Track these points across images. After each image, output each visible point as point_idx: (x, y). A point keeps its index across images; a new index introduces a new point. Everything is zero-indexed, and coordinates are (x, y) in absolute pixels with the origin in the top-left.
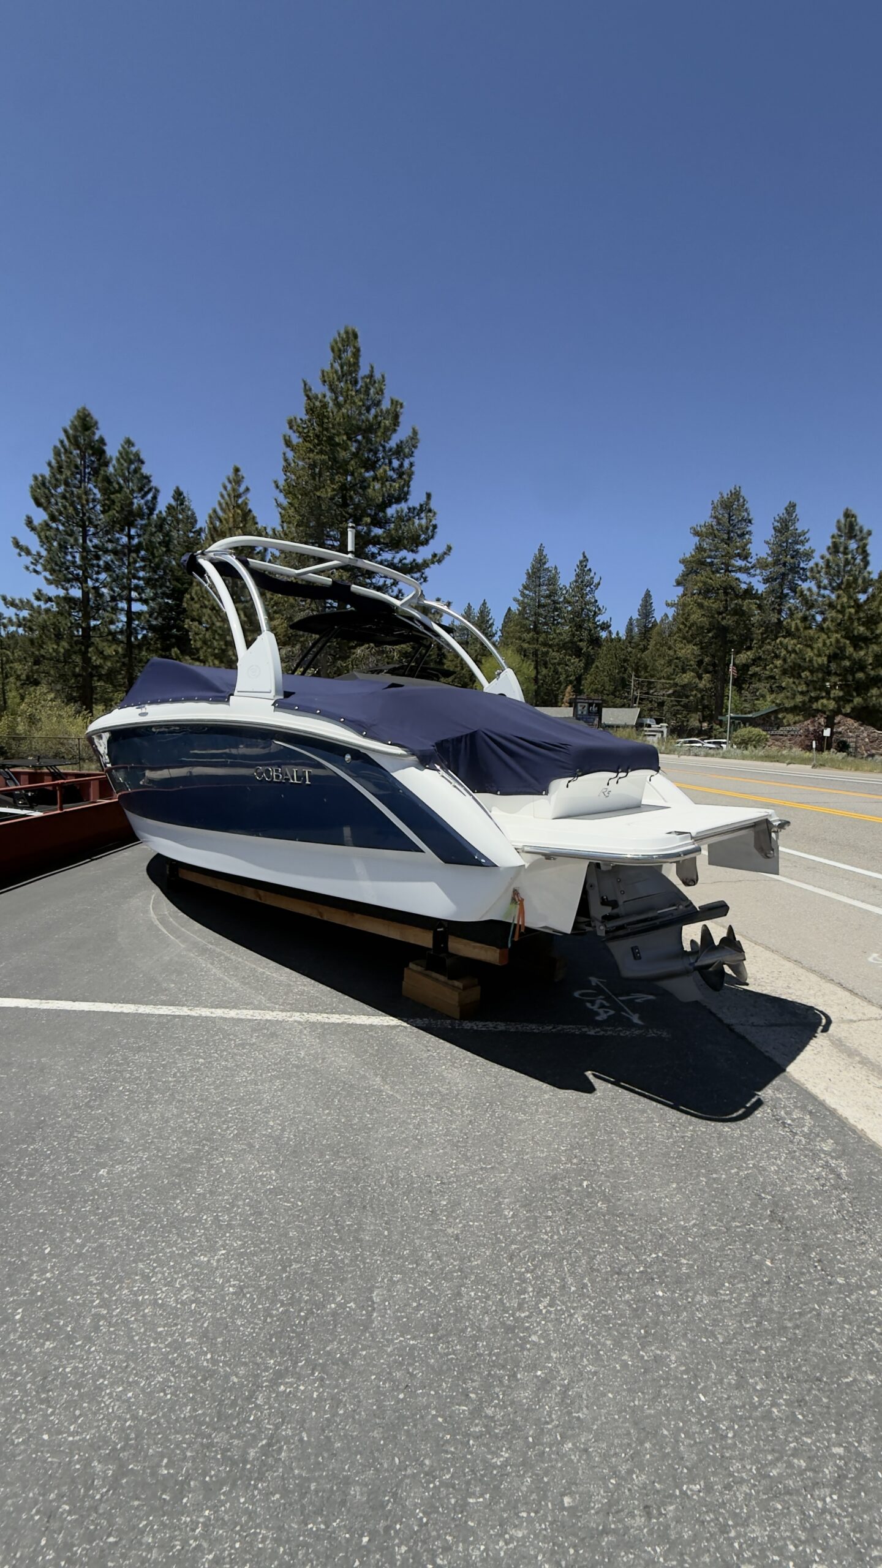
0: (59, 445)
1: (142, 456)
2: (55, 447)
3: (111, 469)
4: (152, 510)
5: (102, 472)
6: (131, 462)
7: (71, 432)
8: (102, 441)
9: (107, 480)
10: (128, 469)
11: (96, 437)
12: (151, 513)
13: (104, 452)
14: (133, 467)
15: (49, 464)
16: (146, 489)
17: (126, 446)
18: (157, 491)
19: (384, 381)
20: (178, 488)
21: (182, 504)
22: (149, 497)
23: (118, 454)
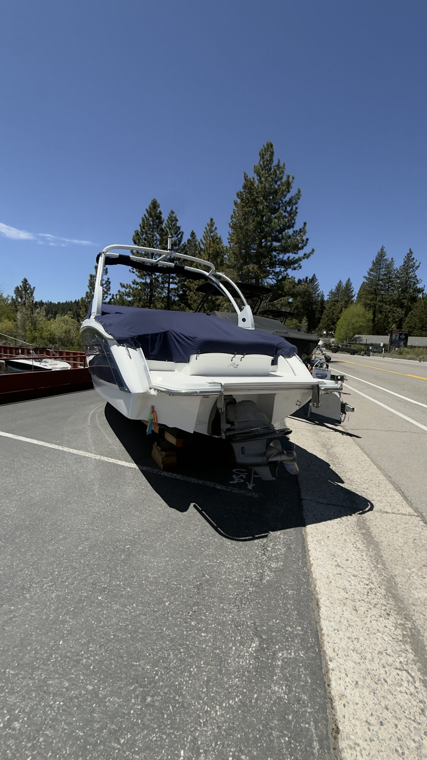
0: (144, 217)
1: (177, 218)
3: (164, 226)
5: (160, 227)
6: (172, 221)
7: (149, 210)
9: (162, 230)
10: (171, 224)
11: (158, 212)
12: (180, 244)
13: (160, 217)
15: (140, 225)
16: (178, 233)
17: (171, 214)
18: (183, 233)
19: (284, 167)
20: (193, 231)
21: (194, 238)
22: (179, 236)
23: (167, 218)
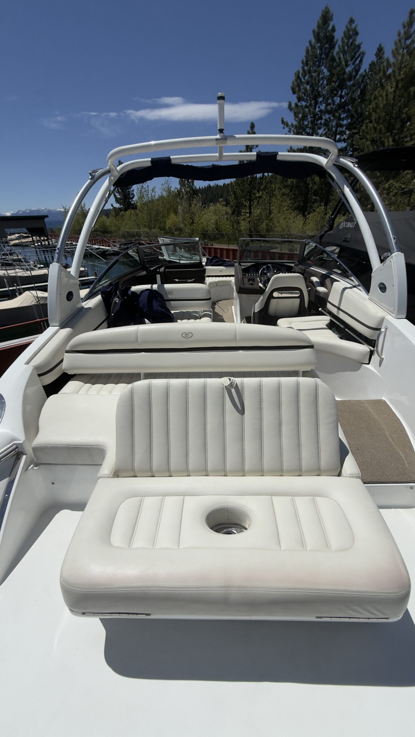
0: (308, 45)
1: (358, 29)
2: (307, 48)
3: (337, 49)
4: (357, 71)
5: (331, 54)
6: (350, 37)
7: (316, 29)
8: (333, 30)
9: (333, 59)
10: (348, 43)
11: (330, 28)
12: (357, 74)
13: (333, 37)
14: (351, 40)
15: (303, 62)
16: (357, 56)
17: (349, 26)
18: (363, 54)
20: (380, 45)
21: (381, 58)
22: (358, 62)
23: (343, 35)
